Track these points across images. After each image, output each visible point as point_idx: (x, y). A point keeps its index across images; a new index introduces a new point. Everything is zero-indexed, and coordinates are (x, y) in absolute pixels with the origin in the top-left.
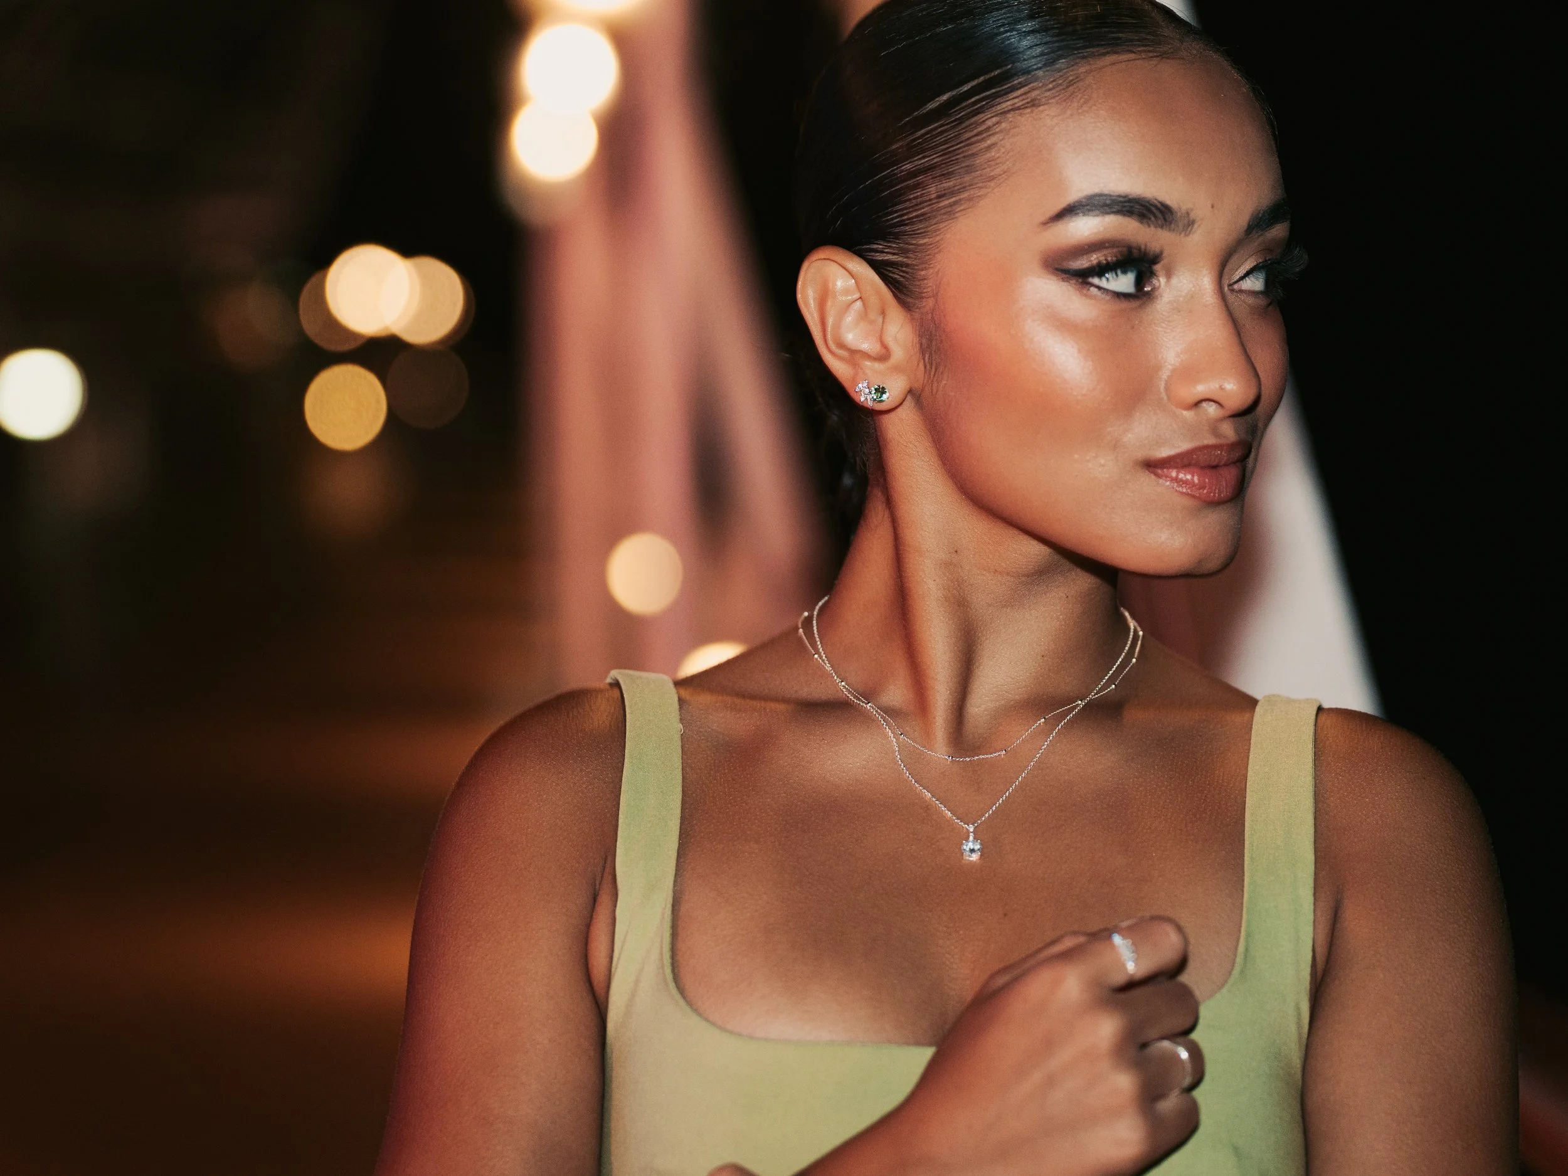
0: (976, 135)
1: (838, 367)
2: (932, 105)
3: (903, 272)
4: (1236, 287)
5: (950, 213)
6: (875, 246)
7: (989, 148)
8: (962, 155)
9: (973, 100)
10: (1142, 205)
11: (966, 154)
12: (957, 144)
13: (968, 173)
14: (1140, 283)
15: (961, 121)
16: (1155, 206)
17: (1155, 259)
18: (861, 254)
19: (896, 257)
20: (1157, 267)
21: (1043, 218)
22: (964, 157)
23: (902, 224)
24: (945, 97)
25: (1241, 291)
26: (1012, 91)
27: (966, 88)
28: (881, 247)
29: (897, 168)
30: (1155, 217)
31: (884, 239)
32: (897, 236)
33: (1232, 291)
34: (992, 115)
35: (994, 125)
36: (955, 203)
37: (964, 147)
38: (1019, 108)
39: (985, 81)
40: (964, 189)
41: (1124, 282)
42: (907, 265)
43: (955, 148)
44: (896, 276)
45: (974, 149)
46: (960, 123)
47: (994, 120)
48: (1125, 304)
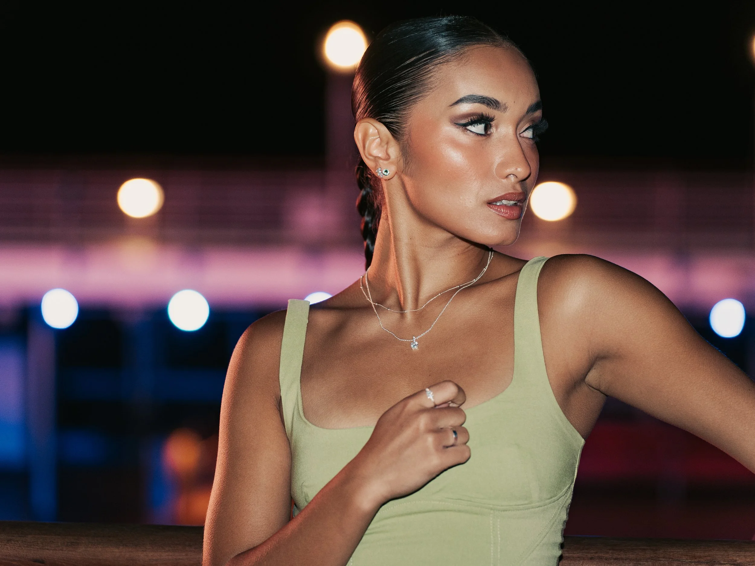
0: (425, 72)
1: (370, 163)
2: (408, 62)
3: (397, 125)
4: (521, 135)
5: (415, 101)
6: (386, 116)
7: (430, 77)
8: (419, 80)
9: (424, 59)
10: (488, 100)
11: (421, 80)
12: (418, 76)
13: (422, 86)
14: (486, 129)
15: (420, 67)
16: (493, 101)
17: (492, 120)
18: (380, 121)
19: (394, 120)
20: (493, 123)
21: (450, 104)
22: (421, 81)
23: (396, 106)
24: (414, 58)
25: (523, 137)
26: (439, 57)
27: (421, 56)
28: (388, 116)
29: (395, 85)
30: (493, 105)
31: (389, 112)
32: (394, 111)
33: (520, 136)
34: (432, 65)
35: (432, 69)
36: (417, 98)
37: (421, 77)
38: (442, 63)
39: (429, 53)
40: (420, 93)
41: (479, 128)
42: (398, 123)
43: (416, 78)
44: (394, 128)
45: (424, 78)
46: (420, 68)
47: (432, 67)
48: (480, 138)
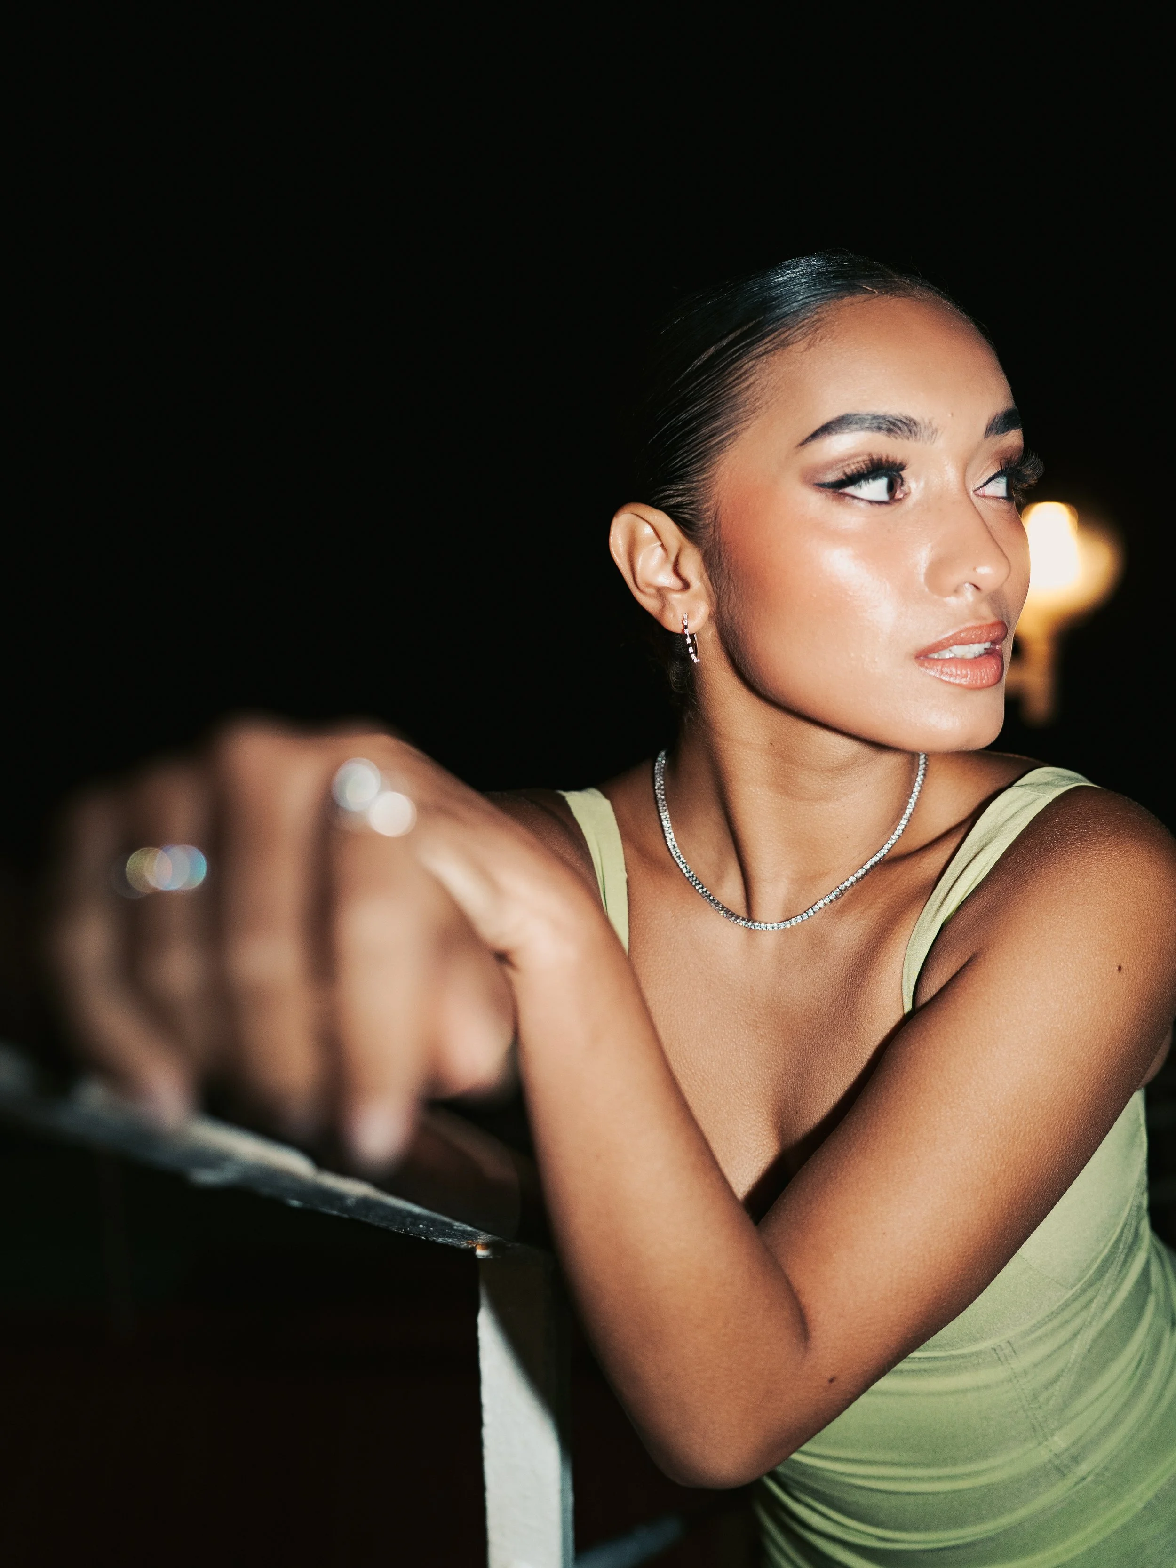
0: (737, 378)
1: (649, 603)
2: (698, 363)
3: (691, 509)
4: (980, 492)
5: (721, 447)
6: (668, 493)
7: (748, 388)
8: (726, 398)
9: (732, 350)
10: (885, 422)
11: (730, 396)
12: (722, 390)
13: (733, 411)
14: (891, 488)
15: (724, 369)
16: (901, 421)
17: (902, 467)
18: (656, 505)
19: (684, 497)
20: (904, 473)
21: (800, 441)
22: (728, 399)
23: (685, 466)
24: (712, 351)
25: (986, 496)
26: (764, 338)
27: (725, 344)
28: (671, 492)
29: (676, 419)
30: (900, 428)
31: (672, 482)
32: (681, 478)
33: (977, 496)
34: (749, 360)
35: (751, 368)
36: (723, 440)
37: (728, 390)
38: (770, 351)
39: (741, 334)
40: (731, 426)
41: (876, 489)
42: (692, 503)
43: (720, 393)
44: (687, 516)
45: (736, 390)
46: (724, 371)
47: (750, 364)
48: (880, 511)
